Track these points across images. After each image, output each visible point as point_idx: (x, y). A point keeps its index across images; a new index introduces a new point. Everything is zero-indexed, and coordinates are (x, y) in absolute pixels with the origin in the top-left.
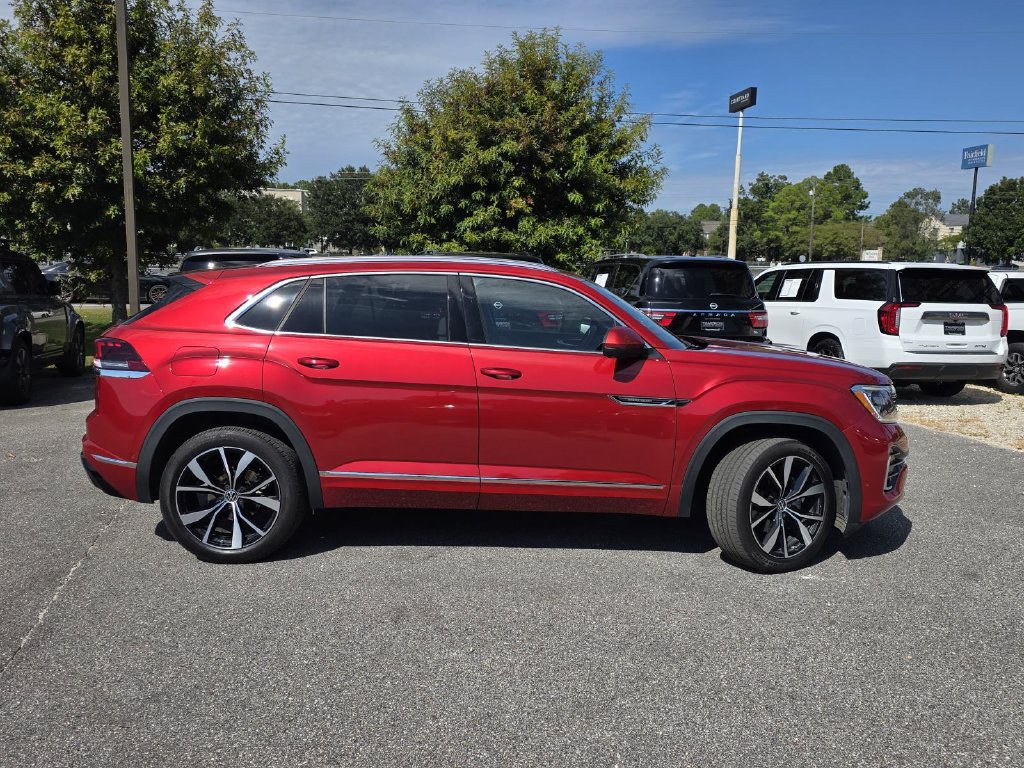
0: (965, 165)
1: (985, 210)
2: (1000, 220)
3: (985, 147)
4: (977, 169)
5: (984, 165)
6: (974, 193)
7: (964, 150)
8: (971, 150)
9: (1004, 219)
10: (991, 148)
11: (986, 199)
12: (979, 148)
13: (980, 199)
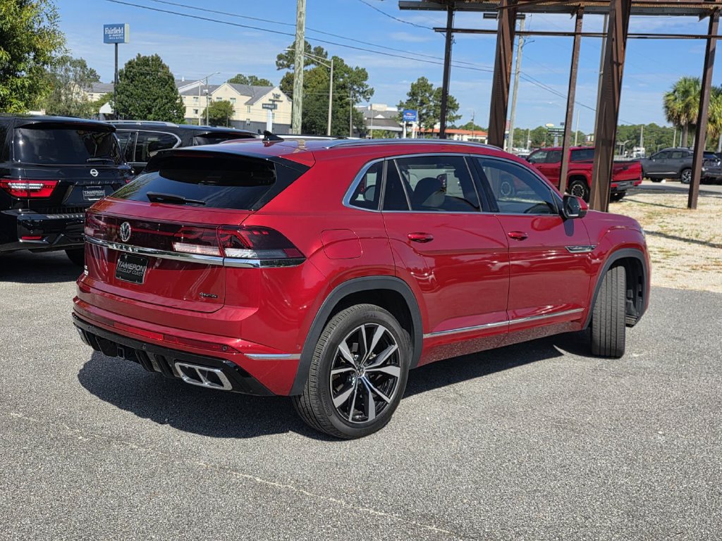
0: (107, 39)
1: (127, 81)
2: (140, 90)
3: (122, 26)
4: (116, 44)
5: (122, 41)
6: (116, 65)
7: (105, 26)
8: (111, 26)
9: (143, 90)
10: (127, 26)
11: (127, 71)
12: (118, 26)
13: (122, 71)
